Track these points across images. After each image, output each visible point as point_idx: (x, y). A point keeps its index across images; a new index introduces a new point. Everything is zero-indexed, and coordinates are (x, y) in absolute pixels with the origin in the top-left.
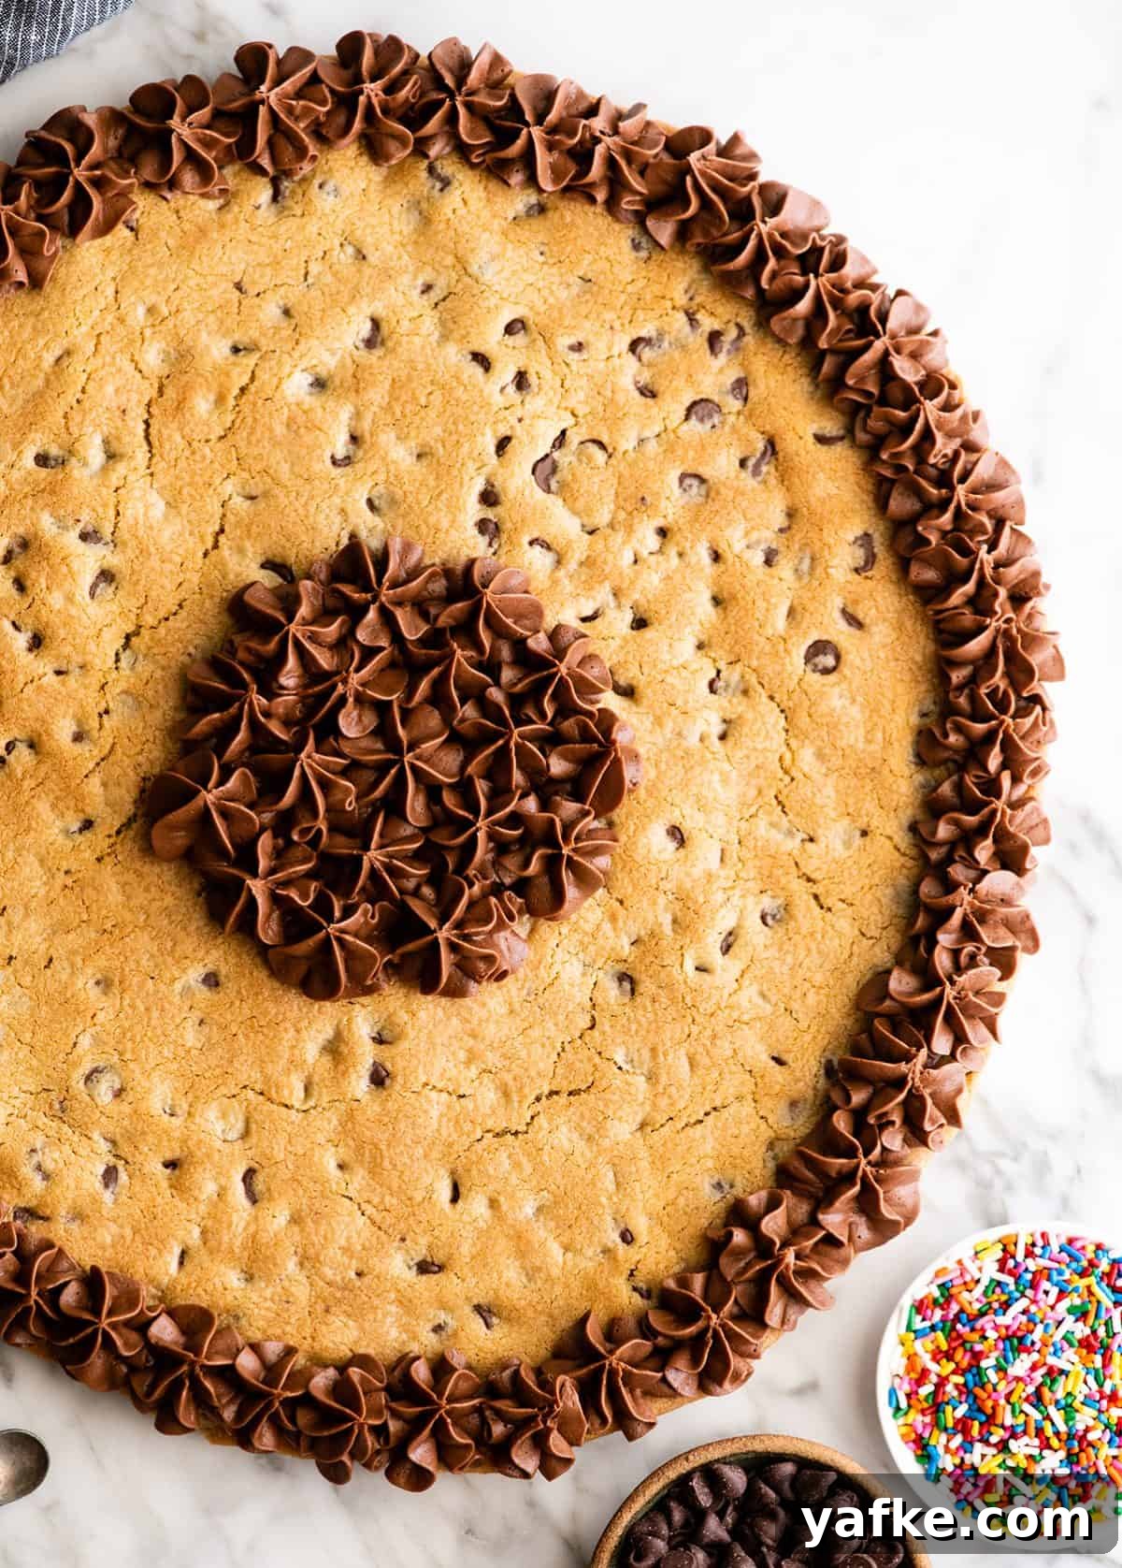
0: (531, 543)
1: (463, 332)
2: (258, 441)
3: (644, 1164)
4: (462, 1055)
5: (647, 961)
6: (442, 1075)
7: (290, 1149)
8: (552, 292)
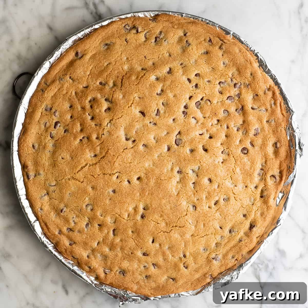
0: (192, 118)
1: (187, 74)
2: (143, 87)
3: (191, 243)
4: (159, 215)
5: (199, 204)
6: (155, 218)
7: (123, 227)
8: (206, 69)
